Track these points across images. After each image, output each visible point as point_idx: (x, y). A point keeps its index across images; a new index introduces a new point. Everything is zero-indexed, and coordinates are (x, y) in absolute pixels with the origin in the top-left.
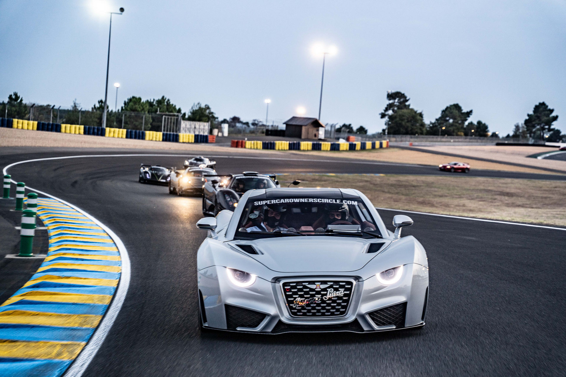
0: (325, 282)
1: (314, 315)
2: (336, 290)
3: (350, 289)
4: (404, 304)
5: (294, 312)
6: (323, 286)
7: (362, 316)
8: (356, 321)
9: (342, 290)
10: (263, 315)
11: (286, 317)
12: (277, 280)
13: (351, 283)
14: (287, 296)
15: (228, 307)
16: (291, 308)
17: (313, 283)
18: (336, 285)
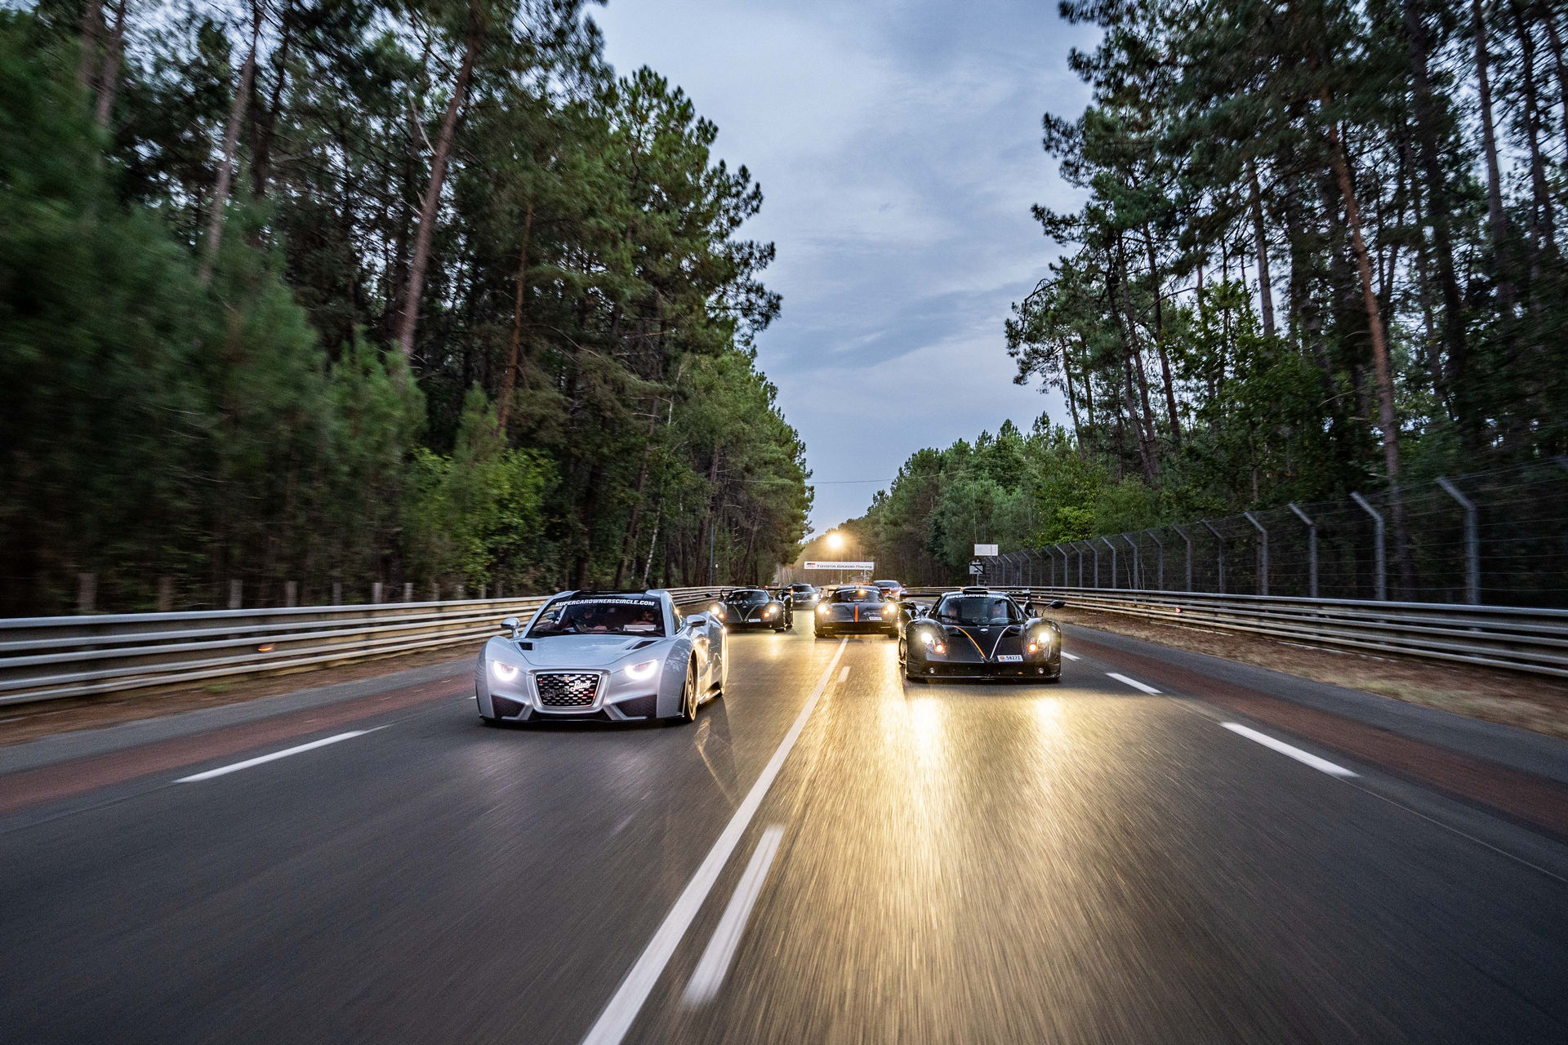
0: (573, 675)
1: (562, 704)
2: (583, 682)
3: (596, 681)
4: (654, 697)
5: (546, 702)
6: (573, 678)
7: (608, 707)
8: (602, 710)
9: (588, 682)
10: (521, 706)
11: (539, 707)
12: (535, 671)
13: (597, 676)
14: (539, 688)
15: (494, 698)
16: (543, 698)
17: (562, 675)
18: (583, 677)
